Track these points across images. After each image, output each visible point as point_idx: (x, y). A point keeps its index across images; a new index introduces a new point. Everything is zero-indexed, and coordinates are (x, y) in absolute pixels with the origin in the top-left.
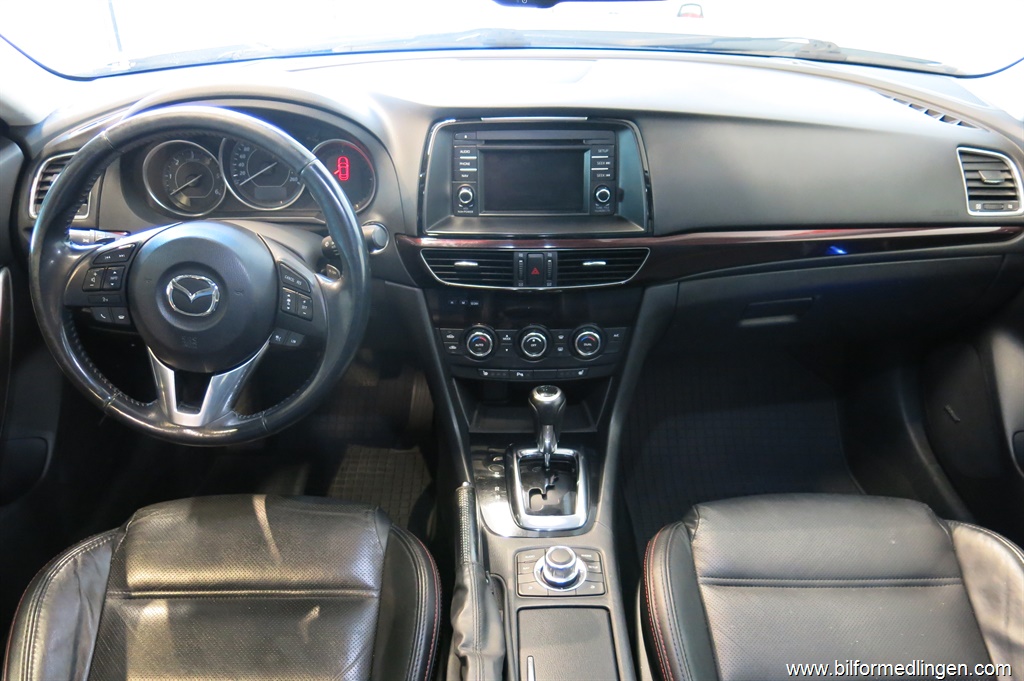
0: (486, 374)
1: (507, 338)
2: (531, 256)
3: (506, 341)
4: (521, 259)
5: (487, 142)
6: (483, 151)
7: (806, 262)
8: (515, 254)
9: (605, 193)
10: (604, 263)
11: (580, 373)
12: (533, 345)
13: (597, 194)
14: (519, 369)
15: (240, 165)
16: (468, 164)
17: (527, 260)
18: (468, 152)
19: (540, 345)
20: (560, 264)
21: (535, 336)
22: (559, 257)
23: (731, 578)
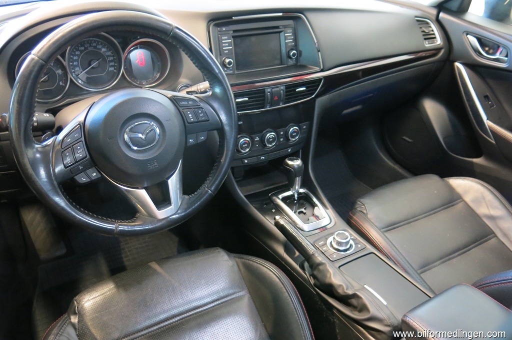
0: (246, 161)
1: (257, 139)
2: (273, 90)
3: (257, 141)
4: (269, 92)
5: (235, 31)
6: (233, 37)
7: (382, 74)
8: (266, 90)
9: (294, 53)
10: (304, 89)
11: (289, 151)
12: (271, 140)
13: (291, 54)
14: (262, 155)
15: (75, 63)
16: (227, 45)
17: (272, 93)
18: (226, 38)
19: (274, 139)
20: (286, 92)
21: (270, 135)
22: (286, 88)
23: (391, 227)
